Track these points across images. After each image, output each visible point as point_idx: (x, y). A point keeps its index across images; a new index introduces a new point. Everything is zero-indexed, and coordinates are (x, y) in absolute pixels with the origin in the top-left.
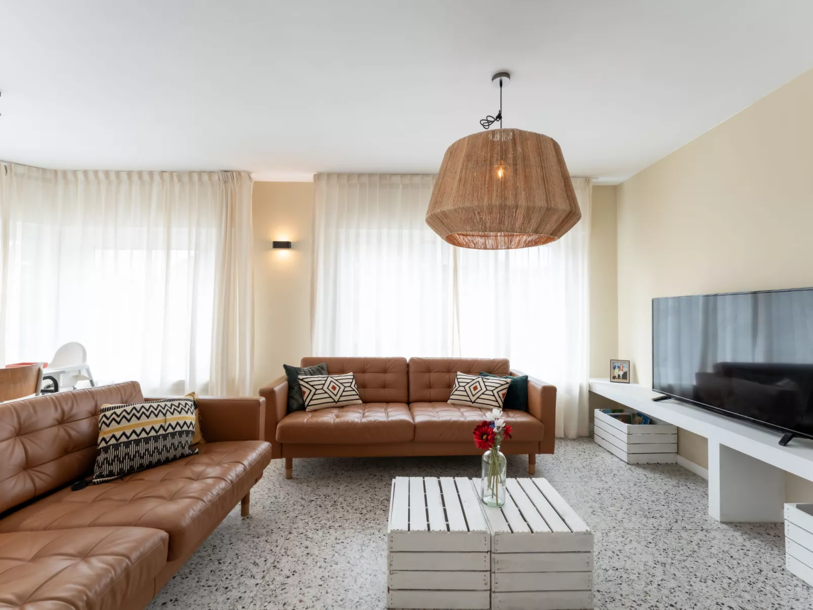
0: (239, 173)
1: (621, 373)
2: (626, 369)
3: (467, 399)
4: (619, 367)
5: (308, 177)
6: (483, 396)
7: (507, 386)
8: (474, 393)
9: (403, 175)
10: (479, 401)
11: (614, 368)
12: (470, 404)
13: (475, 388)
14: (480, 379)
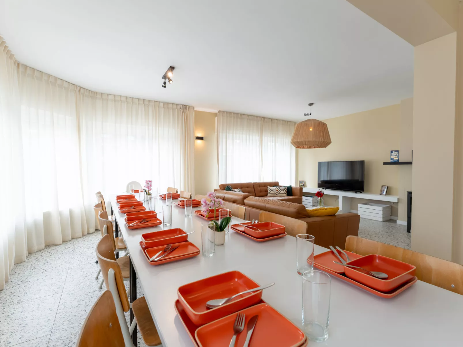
0: (189, 106)
1: (302, 185)
2: (303, 183)
3: (275, 194)
4: (301, 183)
5: (216, 111)
6: (280, 193)
7: (286, 189)
8: (277, 192)
9: (248, 115)
10: (279, 194)
11: (300, 183)
12: (276, 195)
13: (277, 191)
14: (277, 188)
